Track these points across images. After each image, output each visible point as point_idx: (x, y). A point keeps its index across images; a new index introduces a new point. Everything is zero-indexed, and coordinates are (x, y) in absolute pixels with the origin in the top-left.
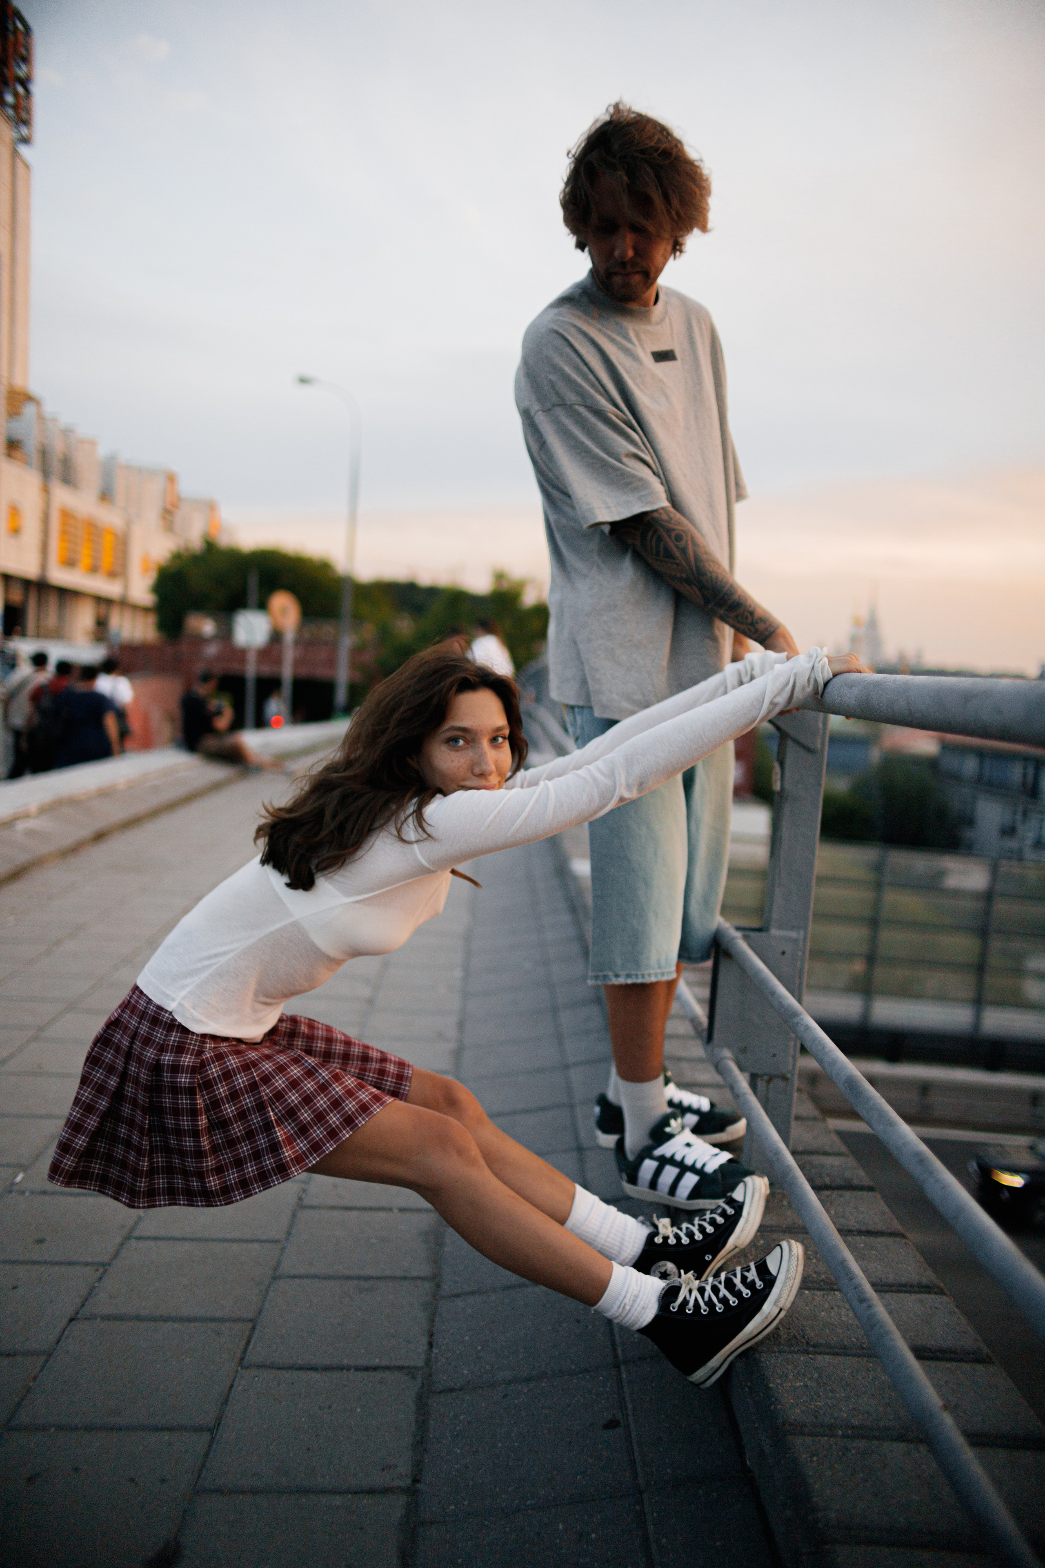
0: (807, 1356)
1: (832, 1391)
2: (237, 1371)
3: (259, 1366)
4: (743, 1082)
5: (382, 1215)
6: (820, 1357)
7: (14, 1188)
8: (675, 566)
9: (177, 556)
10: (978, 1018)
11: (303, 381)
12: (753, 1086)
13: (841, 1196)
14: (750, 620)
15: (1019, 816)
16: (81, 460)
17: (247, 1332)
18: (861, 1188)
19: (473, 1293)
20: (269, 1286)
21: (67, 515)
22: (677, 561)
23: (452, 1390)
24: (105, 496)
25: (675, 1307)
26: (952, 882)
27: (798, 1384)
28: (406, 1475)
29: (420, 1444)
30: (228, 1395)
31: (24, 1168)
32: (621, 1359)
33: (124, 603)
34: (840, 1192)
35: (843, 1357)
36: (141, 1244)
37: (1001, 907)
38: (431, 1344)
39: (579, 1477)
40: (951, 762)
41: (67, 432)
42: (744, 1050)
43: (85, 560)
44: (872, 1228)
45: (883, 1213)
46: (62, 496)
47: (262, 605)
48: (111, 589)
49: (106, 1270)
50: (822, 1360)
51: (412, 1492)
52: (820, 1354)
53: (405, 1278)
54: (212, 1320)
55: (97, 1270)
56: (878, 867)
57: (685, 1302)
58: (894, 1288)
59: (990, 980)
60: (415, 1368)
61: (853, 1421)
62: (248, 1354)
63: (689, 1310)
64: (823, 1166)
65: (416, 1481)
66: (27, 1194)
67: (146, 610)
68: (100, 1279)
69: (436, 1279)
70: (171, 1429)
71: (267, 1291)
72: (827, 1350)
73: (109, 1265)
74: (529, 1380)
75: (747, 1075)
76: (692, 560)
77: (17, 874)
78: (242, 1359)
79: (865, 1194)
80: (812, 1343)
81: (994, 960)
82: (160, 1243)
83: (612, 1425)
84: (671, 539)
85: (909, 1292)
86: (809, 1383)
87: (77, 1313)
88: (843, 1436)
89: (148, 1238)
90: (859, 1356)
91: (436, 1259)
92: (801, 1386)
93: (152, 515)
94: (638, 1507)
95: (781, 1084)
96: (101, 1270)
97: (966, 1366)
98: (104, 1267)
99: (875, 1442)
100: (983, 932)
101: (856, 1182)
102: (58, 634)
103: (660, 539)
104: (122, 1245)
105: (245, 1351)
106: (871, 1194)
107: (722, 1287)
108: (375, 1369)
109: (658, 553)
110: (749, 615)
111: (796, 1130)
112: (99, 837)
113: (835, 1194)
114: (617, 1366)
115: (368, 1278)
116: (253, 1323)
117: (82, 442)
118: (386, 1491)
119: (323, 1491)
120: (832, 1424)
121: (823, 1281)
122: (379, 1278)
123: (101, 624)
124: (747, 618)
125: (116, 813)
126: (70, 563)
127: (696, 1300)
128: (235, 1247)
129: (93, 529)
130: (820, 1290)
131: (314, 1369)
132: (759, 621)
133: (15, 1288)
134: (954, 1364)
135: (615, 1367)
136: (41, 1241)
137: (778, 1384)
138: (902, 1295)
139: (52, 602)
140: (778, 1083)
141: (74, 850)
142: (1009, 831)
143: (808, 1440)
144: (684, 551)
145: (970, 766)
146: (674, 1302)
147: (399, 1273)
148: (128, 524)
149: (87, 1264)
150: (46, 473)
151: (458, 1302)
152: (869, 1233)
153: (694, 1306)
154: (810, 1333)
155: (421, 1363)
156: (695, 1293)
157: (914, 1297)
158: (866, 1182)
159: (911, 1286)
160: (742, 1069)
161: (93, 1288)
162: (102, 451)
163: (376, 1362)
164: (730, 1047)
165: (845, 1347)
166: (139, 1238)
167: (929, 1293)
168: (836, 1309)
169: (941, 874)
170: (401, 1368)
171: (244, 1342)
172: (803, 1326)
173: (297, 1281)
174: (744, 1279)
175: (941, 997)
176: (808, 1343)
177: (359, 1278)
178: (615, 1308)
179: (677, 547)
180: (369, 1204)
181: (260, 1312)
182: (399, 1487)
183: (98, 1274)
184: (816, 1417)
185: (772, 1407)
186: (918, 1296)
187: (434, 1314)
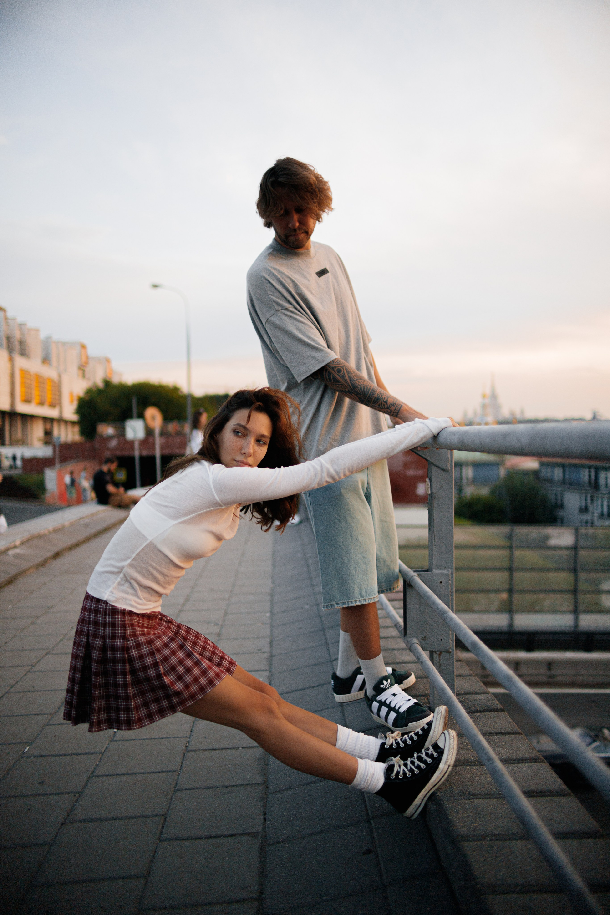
0: (469, 801)
1: (483, 817)
2: (157, 844)
3: (169, 840)
4: (425, 656)
5: (233, 751)
6: (476, 801)
7: (24, 755)
8: (340, 386)
9: (89, 391)
10: (576, 620)
11: (155, 286)
12: (432, 659)
13: (485, 715)
14: (386, 406)
15: (589, 501)
16: (30, 341)
17: (162, 822)
18: (497, 710)
19: (286, 789)
20: (172, 796)
21: (24, 373)
22: (341, 383)
23: (278, 843)
24: (46, 360)
25: (393, 776)
26: (553, 542)
27: (465, 815)
28: (256, 891)
29: (262, 874)
30: (154, 857)
31: (30, 744)
32: (371, 817)
33: (61, 420)
34: (485, 713)
35: (489, 800)
36: (99, 779)
37: (582, 554)
38: (265, 819)
39: (351, 882)
40: (546, 473)
41: (21, 326)
42: (424, 638)
43: (36, 399)
44: (503, 730)
45: (509, 722)
46: (20, 362)
47: (141, 416)
48: (53, 413)
49: (80, 796)
50: (478, 802)
51: (260, 899)
52: (476, 799)
53: (248, 785)
54: (141, 817)
55: (75, 796)
56: (510, 537)
57: (398, 772)
58: (516, 762)
59: (581, 597)
60: (258, 833)
61: (495, 832)
62: (163, 834)
63: (401, 776)
64: (475, 700)
65: (261, 893)
66: (32, 757)
67: (73, 423)
68: (77, 800)
69: (266, 784)
70: (123, 878)
71: (171, 799)
72: (480, 797)
73: (82, 792)
74: (321, 832)
75: (428, 652)
76: (349, 381)
77: (11, 581)
78: (160, 836)
79: (499, 713)
80: (472, 794)
81: (583, 586)
82: (109, 777)
83: (368, 852)
84: (335, 372)
85: (525, 763)
86: (471, 814)
87: (65, 820)
88: (490, 840)
89: (102, 776)
90: (498, 798)
91: (265, 773)
92: (466, 816)
93: (73, 369)
94: (384, 895)
95: (448, 655)
96: (77, 795)
97: (555, 798)
98: (79, 794)
99: (507, 842)
100: (574, 570)
101: (493, 707)
102: (23, 442)
103: (330, 373)
104: (88, 781)
105: (161, 832)
106: (502, 712)
107: (416, 761)
108: (234, 835)
109: (330, 381)
110: (385, 404)
111: (458, 682)
112: (57, 555)
113: (482, 715)
114: (369, 821)
115: (227, 787)
116: (165, 817)
117: (30, 330)
118: (244, 900)
119: (211, 904)
120: (484, 835)
121: (477, 761)
122: (233, 786)
123: (48, 433)
124: (384, 405)
125: (65, 541)
126: (27, 401)
127: (404, 770)
128: (151, 776)
129: (40, 379)
130: (475, 765)
131: (201, 838)
132: (391, 406)
133: (29, 810)
134: (549, 798)
135: (368, 821)
136: (41, 783)
137: (454, 816)
138: (520, 765)
139: (19, 423)
140: (445, 655)
141: (43, 564)
142: (584, 510)
143: (470, 843)
144: (343, 377)
145: (558, 473)
146: (392, 774)
147: (244, 782)
148: (60, 376)
149: (69, 793)
150: (10, 350)
151: (279, 795)
152: (502, 734)
153: (403, 774)
154: (470, 789)
155: (260, 830)
156: (403, 767)
157: (527, 765)
158: (499, 706)
159: (525, 760)
160: (424, 649)
161: (74, 806)
162: (43, 335)
163: (235, 831)
164: (417, 637)
165: (490, 794)
166: (97, 776)
167: (535, 762)
168: (484, 775)
169: (547, 537)
170: (249, 834)
171: (160, 828)
172: (466, 785)
173: (187, 791)
174: (427, 754)
175: (553, 611)
176: (469, 794)
177: (222, 787)
178: (363, 783)
179: (339, 375)
180: (226, 746)
181: (168, 810)
182: (253, 898)
183: (76, 798)
184: (475, 831)
185: (451, 829)
186: (529, 764)
187: (266, 803)
